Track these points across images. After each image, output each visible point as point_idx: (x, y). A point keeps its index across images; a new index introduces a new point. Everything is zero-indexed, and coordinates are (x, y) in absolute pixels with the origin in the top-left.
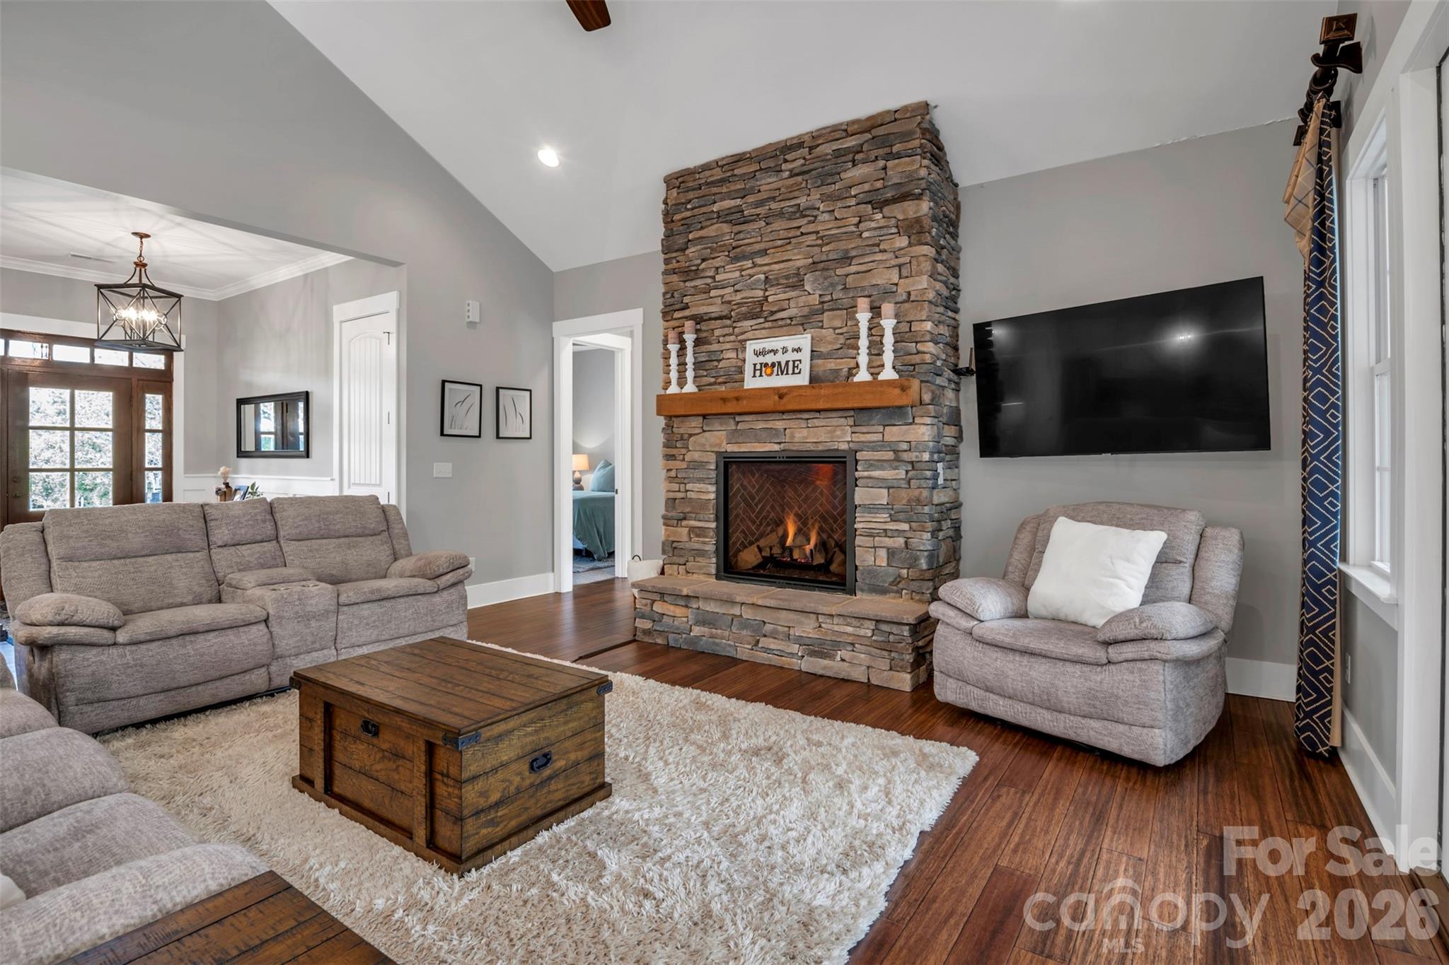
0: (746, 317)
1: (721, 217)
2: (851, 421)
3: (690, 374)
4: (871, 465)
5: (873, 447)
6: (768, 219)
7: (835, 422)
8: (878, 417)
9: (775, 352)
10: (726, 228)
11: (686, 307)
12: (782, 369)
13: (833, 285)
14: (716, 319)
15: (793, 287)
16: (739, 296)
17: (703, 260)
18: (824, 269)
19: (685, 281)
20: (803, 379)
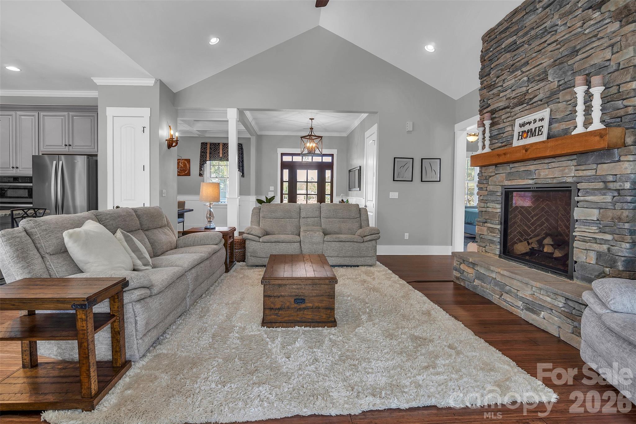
0: (516, 105)
1: (508, 50)
2: (574, 163)
3: (487, 143)
4: (588, 192)
5: (589, 179)
6: (529, 43)
7: (565, 164)
8: (592, 159)
9: (529, 123)
10: (508, 55)
11: (489, 105)
12: (532, 133)
13: (564, 73)
14: (502, 109)
15: (542, 80)
16: (514, 93)
17: (498, 77)
18: (560, 64)
19: (489, 92)
20: (544, 138)
